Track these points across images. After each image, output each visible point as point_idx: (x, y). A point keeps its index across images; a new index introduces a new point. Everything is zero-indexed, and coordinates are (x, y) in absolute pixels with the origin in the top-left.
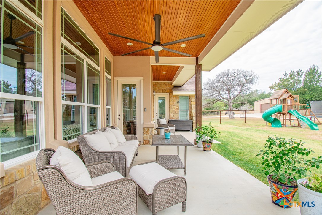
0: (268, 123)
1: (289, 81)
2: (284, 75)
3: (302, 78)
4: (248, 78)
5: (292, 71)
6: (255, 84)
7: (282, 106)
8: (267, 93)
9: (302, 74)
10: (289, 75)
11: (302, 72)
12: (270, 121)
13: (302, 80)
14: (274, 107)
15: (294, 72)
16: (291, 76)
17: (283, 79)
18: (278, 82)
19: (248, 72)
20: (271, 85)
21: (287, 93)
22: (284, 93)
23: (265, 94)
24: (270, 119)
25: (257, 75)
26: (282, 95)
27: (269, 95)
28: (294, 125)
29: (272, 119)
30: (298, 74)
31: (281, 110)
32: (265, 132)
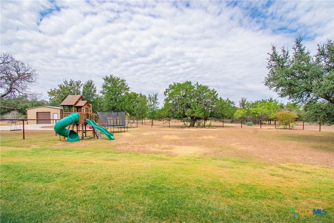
0: (61, 136)
1: (69, 90)
2: (64, 82)
3: (81, 90)
4: (21, 72)
5: (72, 81)
6: (33, 83)
7: (79, 115)
8: (40, 100)
9: (81, 86)
10: (69, 83)
11: (81, 84)
12: (66, 134)
13: (82, 92)
14: (69, 116)
15: (74, 81)
16: (71, 85)
17: (64, 86)
18: (58, 88)
19: (23, 64)
20: (50, 91)
21: (82, 100)
22: (79, 100)
23: (37, 101)
24: (65, 132)
25: (36, 72)
26: (77, 102)
27: (42, 103)
28: (90, 136)
29: (68, 132)
30: (78, 85)
31: (78, 120)
32: (67, 151)
